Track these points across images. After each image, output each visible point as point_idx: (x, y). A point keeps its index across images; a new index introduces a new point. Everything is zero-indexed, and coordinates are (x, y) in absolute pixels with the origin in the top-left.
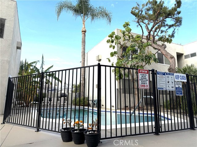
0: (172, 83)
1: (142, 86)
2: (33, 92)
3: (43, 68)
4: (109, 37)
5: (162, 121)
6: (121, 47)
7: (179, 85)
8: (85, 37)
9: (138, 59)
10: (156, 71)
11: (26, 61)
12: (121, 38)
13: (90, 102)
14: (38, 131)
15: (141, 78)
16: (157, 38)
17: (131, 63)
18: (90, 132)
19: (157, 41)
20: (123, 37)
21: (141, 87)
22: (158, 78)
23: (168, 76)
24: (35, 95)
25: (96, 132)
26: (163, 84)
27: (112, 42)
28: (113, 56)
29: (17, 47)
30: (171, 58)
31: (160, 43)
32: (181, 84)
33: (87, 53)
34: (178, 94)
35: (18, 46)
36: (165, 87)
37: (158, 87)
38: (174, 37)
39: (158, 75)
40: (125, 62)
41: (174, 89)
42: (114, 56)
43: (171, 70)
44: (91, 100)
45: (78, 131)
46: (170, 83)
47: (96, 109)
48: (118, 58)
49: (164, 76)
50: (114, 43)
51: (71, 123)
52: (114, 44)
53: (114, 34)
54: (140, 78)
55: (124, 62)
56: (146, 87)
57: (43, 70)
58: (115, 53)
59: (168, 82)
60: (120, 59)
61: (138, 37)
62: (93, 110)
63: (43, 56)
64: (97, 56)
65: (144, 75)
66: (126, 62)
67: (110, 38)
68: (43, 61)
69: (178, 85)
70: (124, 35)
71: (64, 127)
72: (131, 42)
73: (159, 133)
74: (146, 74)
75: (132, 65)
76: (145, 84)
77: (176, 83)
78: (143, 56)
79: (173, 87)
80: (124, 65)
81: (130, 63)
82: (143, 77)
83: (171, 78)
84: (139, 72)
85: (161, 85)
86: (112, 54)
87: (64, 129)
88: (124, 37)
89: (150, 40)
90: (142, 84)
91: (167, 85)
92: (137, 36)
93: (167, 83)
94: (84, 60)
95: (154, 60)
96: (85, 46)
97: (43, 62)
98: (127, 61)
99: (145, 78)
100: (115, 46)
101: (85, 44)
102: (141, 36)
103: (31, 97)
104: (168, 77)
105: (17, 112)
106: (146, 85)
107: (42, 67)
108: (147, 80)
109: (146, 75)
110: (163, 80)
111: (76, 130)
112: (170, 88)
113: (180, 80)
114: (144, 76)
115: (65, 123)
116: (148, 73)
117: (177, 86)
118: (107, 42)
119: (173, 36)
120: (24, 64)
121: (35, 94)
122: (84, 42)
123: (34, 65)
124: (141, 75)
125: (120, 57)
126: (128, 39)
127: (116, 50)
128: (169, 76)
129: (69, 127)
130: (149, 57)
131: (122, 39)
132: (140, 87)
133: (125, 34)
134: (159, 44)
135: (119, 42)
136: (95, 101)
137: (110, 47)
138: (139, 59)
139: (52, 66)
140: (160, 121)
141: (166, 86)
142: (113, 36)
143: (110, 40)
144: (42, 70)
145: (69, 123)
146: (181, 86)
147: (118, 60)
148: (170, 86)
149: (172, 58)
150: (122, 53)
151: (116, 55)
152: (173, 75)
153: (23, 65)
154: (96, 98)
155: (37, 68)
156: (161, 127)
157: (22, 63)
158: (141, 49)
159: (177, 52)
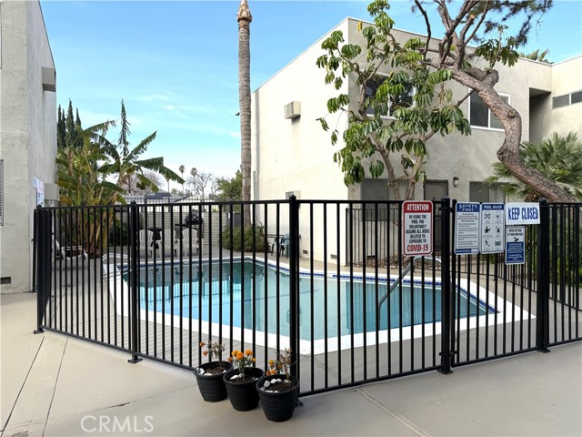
0: (498, 231)
1: (413, 248)
2: (105, 215)
3: (128, 143)
4: (324, 47)
5: (461, 320)
6: (361, 81)
7: (517, 234)
8: (248, 38)
9: (411, 124)
10: (455, 202)
11: (71, 106)
12: (360, 50)
13: (271, 241)
14: (136, 360)
15: (411, 227)
16: (472, 46)
17: (390, 133)
18: (273, 381)
19: (471, 57)
20: (368, 47)
21: (410, 252)
22: (458, 222)
23: (487, 212)
24: (111, 223)
25: (287, 381)
26: (470, 236)
27: (334, 65)
28: (335, 110)
29: (44, 85)
30: (508, 116)
31: (481, 64)
32: (523, 230)
33: (257, 91)
34: (511, 259)
35: (45, 83)
36: (476, 244)
37: (457, 246)
38: (525, 41)
39: (458, 214)
40: (371, 130)
41: (501, 248)
42: (339, 111)
43: (506, 155)
44: (272, 236)
45: (240, 376)
46: (493, 232)
47: (285, 265)
48: (351, 115)
49: (476, 214)
50: (340, 69)
51: (223, 353)
52: (338, 73)
53: (339, 39)
54: (407, 228)
55: (368, 132)
56: (422, 251)
57: (128, 147)
58: (343, 99)
59: (487, 231)
60: (356, 119)
61: (414, 47)
62: (278, 267)
63: (123, 108)
64: (288, 106)
65: (419, 217)
66: (374, 130)
67: (326, 52)
68: (124, 121)
69: (512, 235)
70: (371, 42)
71: (205, 360)
72: (392, 65)
73: (451, 369)
74: (424, 214)
75: (392, 140)
76: (420, 241)
77: (508, 230)
78: (426, 112)
79: (498, 244)
80: (369, 139)
81: (386, 135)
82: (416, 222)
83: (495, 219)
84: (406, 211)
85: (465, 240)
86: (333, 105)
87: (205, 367)
88: (371, 47)
89: (450, 55)
90: (413, 244)
91: (484, 240)
92: (411, 40)
93: (484, 233)
94: (247, 113)
95: (457, 126)
96: (249, 67)
97: (124, 125)
98: (377, 127)
99: (421, 227)
100: (342, 78)
101: (249, 61)
102: (424, 41)
103: (101, 227)
104: (488, 216)
105: (69, 282)
106: (422, 244)
107: (123, 139)
108: (427, 231)
109: (424, 217)
110: (471, 226)
111: (237, 372)
112: (491, 247)
113: (520, 221)
114: (418, 220)
115: (205, 354)
116: (429, 211)
117: (511, 239)
118: (318, 63)
119: (522, 38)
120: (66, 117)
121: (110, 219)
122: (245, 55)
123: (100, 133)
124: (410, 217)
125: (357, 113)
126: (384, 53)
127: (344, 90)
128: (491, 211)
129: (218, 360)
130: (443, 116)
131: (365, 52)
132: (407, 252)
133: (373, 37)
134: (477, 66)
135: (355, 66)
136: (283, 240)
137: (328, 79)
138: (414, 124)
139: (154, 135)
140: (456, 321)
141: (480, 242)
142: (337, 44)
143: (326, 59)
144: (125, 149)
145: (215, 351)
146: (521, 239)
147: (350, 122)
148: (492, 241)
149: (513, 117)
150: (364, 101)
151: (346, 107)
152: (503, 209)
153: (64, 119)
154: (285, 230)
155: (108, 143)
156: (458, 352)
157: (60, 113)
158: (421, 87)
159: (530, 89)
